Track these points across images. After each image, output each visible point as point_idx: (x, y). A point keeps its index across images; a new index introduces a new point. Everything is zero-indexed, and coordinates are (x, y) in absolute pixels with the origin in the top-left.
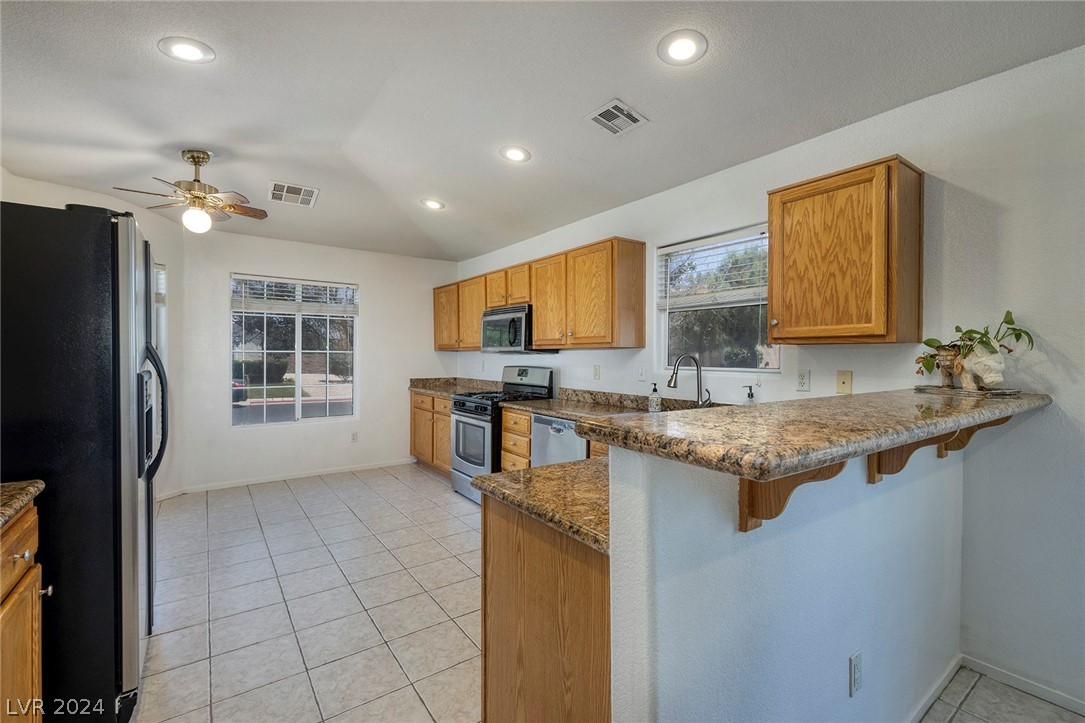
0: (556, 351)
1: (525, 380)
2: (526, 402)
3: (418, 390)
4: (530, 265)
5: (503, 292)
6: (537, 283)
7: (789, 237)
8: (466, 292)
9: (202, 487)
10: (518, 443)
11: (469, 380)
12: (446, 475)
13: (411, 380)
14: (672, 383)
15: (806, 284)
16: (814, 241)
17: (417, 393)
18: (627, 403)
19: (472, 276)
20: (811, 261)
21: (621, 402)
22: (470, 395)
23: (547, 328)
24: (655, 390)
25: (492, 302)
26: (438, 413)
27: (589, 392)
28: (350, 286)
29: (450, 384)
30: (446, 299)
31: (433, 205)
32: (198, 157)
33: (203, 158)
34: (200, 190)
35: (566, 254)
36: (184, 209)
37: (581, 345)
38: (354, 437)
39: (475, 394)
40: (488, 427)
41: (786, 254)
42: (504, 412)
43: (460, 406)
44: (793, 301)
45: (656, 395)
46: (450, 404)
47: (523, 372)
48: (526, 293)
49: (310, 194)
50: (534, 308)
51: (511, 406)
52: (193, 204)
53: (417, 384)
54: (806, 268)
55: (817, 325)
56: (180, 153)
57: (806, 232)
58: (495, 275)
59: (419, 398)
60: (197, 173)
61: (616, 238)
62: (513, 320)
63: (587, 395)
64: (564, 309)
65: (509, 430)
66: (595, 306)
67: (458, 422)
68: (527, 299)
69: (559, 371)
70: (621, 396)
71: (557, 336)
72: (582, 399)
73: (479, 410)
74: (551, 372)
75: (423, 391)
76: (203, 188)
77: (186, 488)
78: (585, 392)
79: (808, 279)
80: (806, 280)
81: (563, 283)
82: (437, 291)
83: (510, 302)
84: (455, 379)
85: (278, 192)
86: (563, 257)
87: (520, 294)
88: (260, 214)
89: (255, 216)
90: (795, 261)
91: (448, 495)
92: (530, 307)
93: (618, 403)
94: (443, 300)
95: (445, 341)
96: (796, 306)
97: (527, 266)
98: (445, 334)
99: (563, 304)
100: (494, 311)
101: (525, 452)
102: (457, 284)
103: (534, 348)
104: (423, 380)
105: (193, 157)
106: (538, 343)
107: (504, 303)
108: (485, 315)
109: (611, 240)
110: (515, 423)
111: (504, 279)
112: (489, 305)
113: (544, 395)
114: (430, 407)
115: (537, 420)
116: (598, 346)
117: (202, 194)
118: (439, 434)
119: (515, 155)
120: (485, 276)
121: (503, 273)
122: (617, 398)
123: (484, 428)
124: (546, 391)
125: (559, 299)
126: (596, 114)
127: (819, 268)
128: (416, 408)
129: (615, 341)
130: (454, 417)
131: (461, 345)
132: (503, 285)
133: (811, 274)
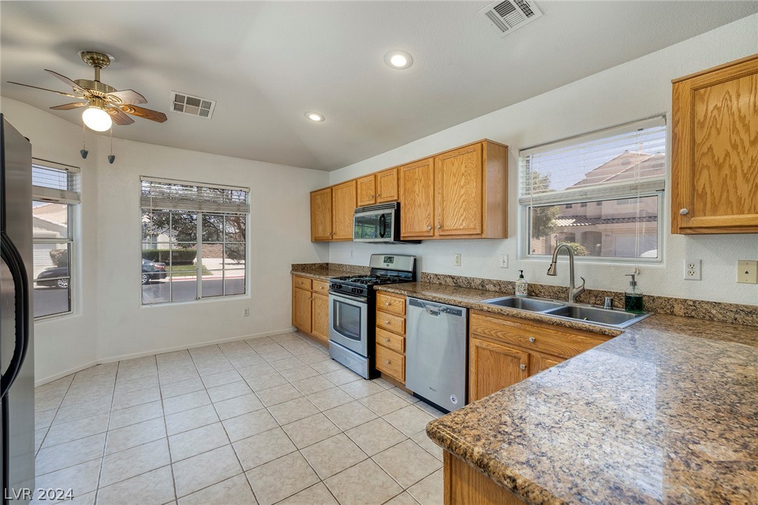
0: (419, 242)
1: (391, 266)
2: (394, 285)
3: (299, 273)
4: (398, 169)
5: (373, 193)
6: (405, 184)
7: (702, 125)
8: (338, 195)
9: (114, 359)
10: (393, 322)
11: (339, 265)
12: (325, 345)
13: (293, 265)
14: (552, 271)
15: (726, 171)
16: (739, 125)
17: (297, 276)
18: (488, 287)
19: (345, 180)
20: (735, 147)
21: (483, 286)
22: (345, 278)
23: (414, 223)
24: (522, 276)
25: (361, 201)
26: (316, 292)
27: (450, 276)
28: (243, 189)
29: (324, 268)
30: (322, 200)
31: (315, 118)
32: (98, 59)
33: (103, 60)
34: (100, 89)
35: (434, 157)
36: (85, 108)
37: (449, 237)
38: (247, 312)
39: (349, 277)
40: (364, 307)
41: (698, 140)
42: (378, 294)
43: (337, 288)
44: (708, 190)
45: (523, 280)
46: (328, 285)
47: (389, 259)
48: (394, 193)
49: (208, 105)
50: (402, 205)
51: (385, 289)
52: (93, 103)
53: (298, 269)
54: (727, 154)
55: (743, 213)
56: (79, 53)
57: (727, 116)
58: (365, 179)
59: (300, 280)
60: (97, 75)
61: (486, 140)
62: (383, 216)
63: (448, 280)
64: (432, 206)
65: (382, 310)
66: (464, 202)
67: (335, 301)
68: (396, 198)
69: (421, 258)
70: (483, 281)
71: (425, 228)
72: (443, 283)
73: (356, 292)
74: (415, 260)
75: (303, 274)
76: (103, 87)
77: (99, 360)
78: (446, 276)
79: (730, 166)
80: (727, 166)
81: (431, 183)
82: (314, 194)
83: (379, 200)
84: (327, 264)
85: (179, 103)
86: (431, 160)
87: (388, 194)
88: (160, 117)
89: (155, 119)
90: (710, 149)
91: (327, 364)
92: (399, 204)
93: (480, 287)
94: (319, 201)
95: (320, 234)
96: (712, 194)
97: (395, 170)
98: (320, 228)
99: (432, 202)
100: (364, 209)
101: (400, 330)
102: (331, 188)
103: (402, 239)
104: (302, 265)
105: (92, 58)
106: (404, 235)
107: (373, 202)
108: (356, 212)
109: (481, 142)
110: (390, 304)
111: (373, 182)
112: (359, 204)
113: (410, 279)
114: (309, 288)
115: (412, 303)
116: (467, 237)
117: (101, 94)
118: (317, 310)
119: (399, 61)
120: (356, 180)
121: (372, 178)
122: (479, 282)
123: (360, 308)
124: (410, 275)
125: (427, 197)
126: (491, 7)
127: (746, 153)
128: (297, 288)
129: (485, 232)
130: (332, 298)
131: (334, 237)
132: (373, 187)
133: (735, 159)
